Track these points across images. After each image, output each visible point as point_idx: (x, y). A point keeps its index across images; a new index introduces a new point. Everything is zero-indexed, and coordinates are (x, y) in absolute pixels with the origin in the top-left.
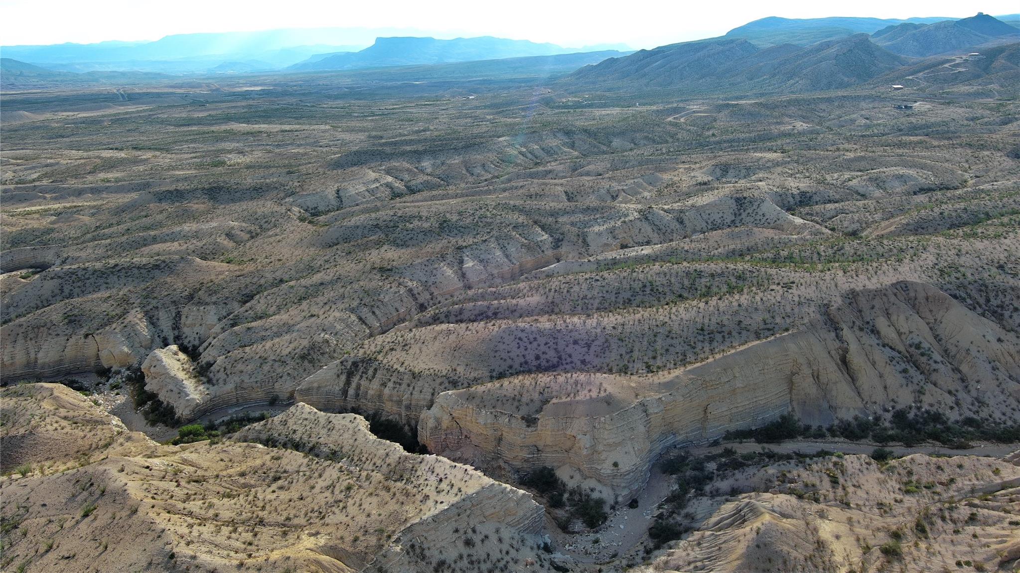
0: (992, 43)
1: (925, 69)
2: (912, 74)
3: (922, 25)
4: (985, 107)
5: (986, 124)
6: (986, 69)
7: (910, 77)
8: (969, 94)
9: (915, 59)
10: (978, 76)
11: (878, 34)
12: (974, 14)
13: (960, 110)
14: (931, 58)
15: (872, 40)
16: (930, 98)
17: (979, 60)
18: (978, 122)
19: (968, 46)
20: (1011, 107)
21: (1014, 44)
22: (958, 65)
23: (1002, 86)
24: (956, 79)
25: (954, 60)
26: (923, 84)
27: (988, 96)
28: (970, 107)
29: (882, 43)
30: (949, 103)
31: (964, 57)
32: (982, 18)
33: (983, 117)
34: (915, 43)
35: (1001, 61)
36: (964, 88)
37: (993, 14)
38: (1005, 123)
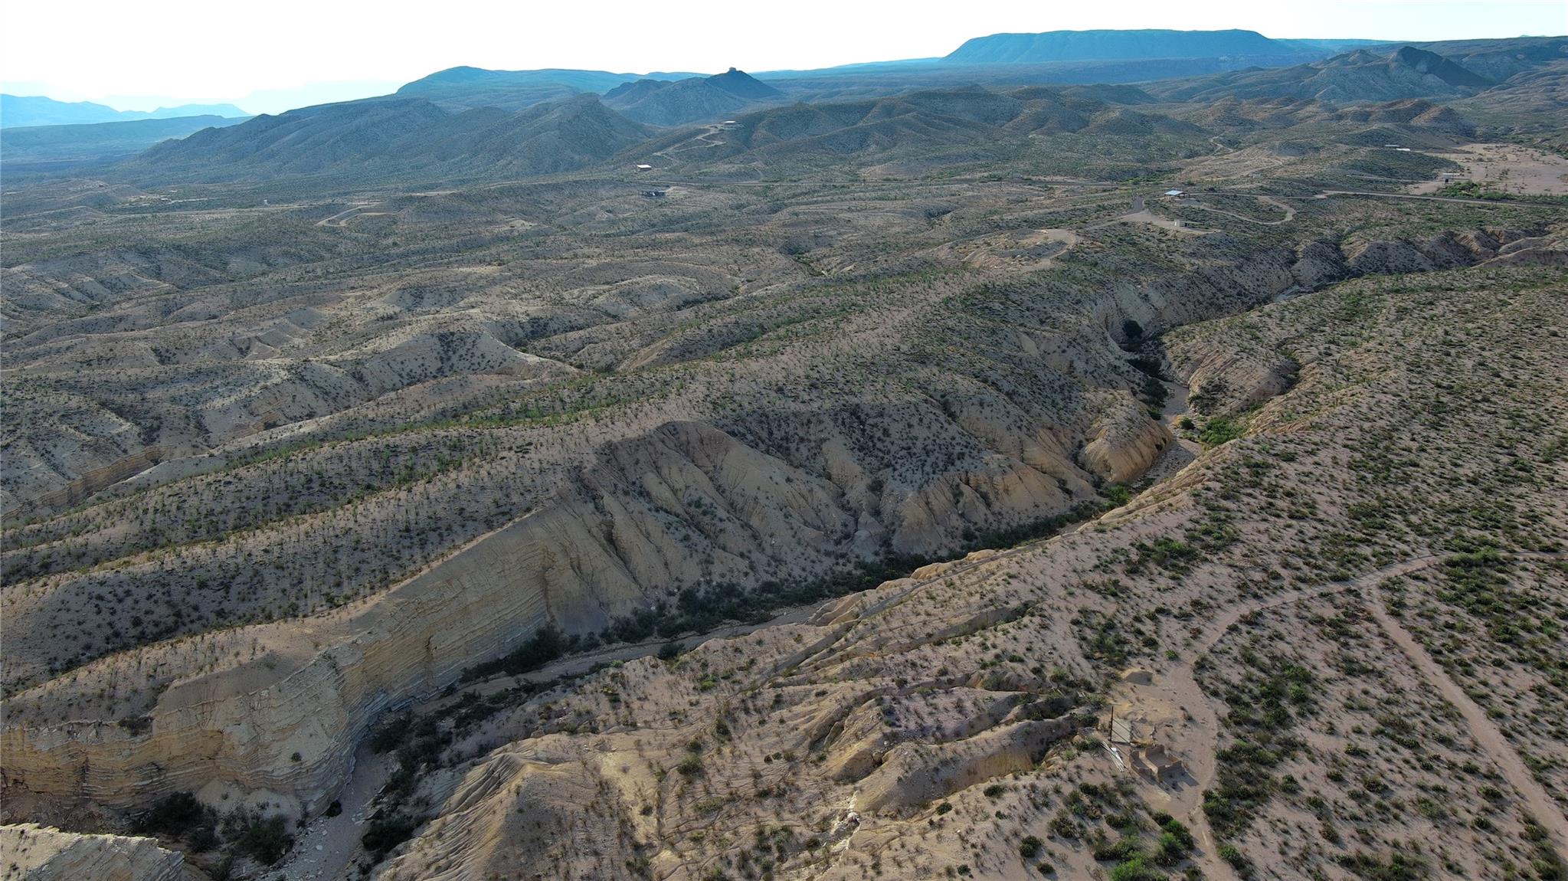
0: (752, 107)
1: (675, 142)
2: (660, 150)
3: (665, 83)
4: (751, 191)
5: (754, 212)
6: (747, 142)
7: (659, 154)
8: (730, 175)
9: (663, 128)
10: (739, 151)
11: (613, 93)
12: (726, 70)
13: (722, 196)
14: (682, 127)
15: (605, 103)
16: (685, 181)
17: (738, 129)
18: (744, 210)
19: (724, 111)
20: (780, 190)
21: (773, 110)
22: (713, 137)
23: (766, 164)
24: (713, 154)
25: (708, 130)
26: (676, 163)
27: (752, 177)
28: (733, 192)
29: (618, 107)
30: (708, 187)
31: (720, 126)
32: (735, 77)
33: (749, 205)
34: (660, 108)
35: (761, 132)
36: (724, 167)
37: (747, 71)
38: (774, 211)
